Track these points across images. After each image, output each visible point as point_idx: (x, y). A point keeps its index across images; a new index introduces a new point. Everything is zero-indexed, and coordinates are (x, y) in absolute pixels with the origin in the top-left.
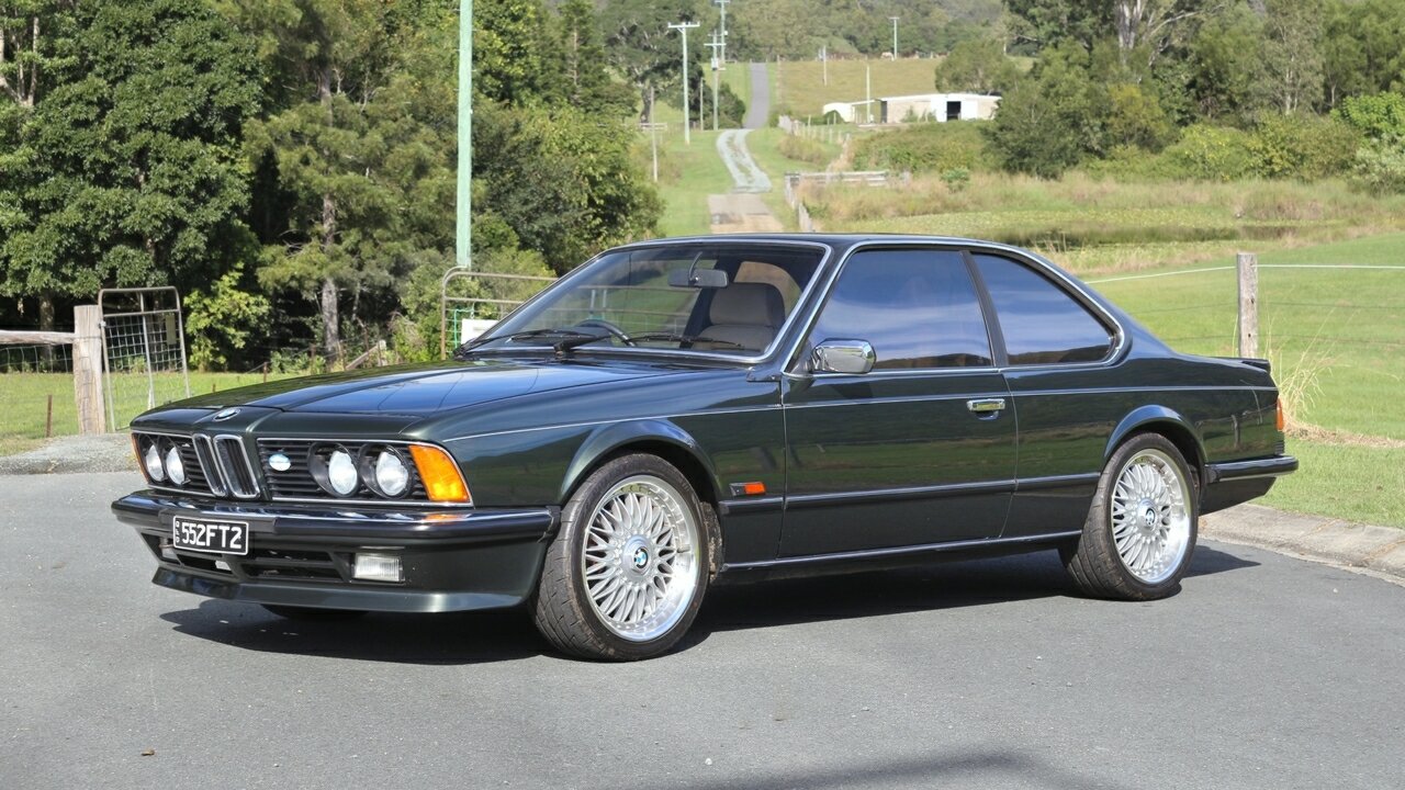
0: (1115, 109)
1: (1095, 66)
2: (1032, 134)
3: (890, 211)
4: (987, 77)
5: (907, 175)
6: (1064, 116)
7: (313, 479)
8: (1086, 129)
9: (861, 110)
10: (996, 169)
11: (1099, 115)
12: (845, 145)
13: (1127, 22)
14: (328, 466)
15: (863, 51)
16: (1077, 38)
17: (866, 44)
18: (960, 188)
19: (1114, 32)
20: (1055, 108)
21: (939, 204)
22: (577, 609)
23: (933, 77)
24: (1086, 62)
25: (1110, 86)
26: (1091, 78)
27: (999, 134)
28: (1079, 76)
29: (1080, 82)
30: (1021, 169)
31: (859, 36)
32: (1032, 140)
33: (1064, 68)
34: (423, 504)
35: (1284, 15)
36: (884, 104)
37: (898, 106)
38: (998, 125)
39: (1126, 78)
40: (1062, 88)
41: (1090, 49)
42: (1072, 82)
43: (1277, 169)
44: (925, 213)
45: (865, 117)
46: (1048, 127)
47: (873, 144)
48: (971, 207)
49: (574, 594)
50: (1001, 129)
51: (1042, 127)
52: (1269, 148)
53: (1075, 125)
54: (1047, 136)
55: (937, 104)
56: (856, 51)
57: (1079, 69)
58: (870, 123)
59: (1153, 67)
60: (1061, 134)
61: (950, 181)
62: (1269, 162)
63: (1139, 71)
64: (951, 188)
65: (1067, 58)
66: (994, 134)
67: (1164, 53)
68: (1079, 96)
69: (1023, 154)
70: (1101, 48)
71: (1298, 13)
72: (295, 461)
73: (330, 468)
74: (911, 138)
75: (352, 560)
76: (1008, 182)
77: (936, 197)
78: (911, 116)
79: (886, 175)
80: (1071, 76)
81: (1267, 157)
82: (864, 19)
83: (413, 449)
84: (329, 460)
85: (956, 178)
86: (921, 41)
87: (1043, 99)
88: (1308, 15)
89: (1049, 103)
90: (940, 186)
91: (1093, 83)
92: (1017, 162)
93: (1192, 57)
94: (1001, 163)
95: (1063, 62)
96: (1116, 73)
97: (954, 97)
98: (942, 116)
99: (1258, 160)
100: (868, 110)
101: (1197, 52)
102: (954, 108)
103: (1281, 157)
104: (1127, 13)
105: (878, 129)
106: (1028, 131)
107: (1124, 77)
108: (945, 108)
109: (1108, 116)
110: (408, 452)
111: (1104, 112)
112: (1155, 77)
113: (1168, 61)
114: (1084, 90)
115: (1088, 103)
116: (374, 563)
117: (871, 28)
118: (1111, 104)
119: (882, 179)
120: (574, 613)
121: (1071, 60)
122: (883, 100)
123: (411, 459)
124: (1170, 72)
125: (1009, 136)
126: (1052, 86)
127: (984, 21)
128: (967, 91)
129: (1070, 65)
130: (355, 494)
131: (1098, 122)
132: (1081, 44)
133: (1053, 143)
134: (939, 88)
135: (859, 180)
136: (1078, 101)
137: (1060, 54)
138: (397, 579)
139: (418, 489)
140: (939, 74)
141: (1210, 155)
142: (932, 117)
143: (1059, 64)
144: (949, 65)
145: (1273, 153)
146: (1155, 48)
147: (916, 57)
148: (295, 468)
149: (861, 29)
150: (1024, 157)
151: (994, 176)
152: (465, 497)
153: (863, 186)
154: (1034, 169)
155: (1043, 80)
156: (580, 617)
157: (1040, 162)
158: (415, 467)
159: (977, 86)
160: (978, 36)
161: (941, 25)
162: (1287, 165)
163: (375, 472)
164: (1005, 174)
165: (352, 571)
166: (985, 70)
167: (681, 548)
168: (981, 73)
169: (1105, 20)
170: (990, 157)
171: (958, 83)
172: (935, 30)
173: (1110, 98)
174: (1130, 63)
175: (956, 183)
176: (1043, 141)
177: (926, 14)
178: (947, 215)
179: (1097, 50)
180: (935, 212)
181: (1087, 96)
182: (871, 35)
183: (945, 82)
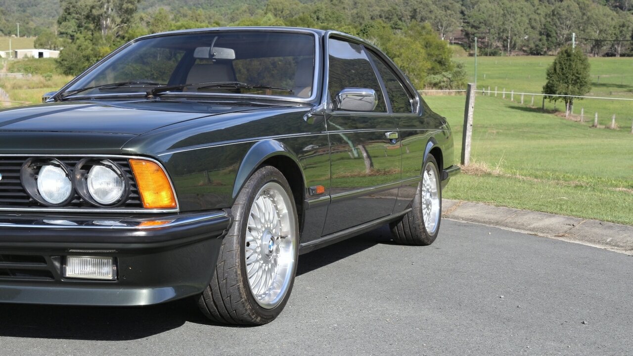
0: (101, 55)
1: (94, 40)
2: (73, 62)
3: (25, 87)
4: (52, 44)
5: (30, 75)
6: (84, 57)
7: (24, 191)
8: (91, 61)
9: (8, 54)
10: (61, 74)
11: (96, 57)
12: (5, 65)
13: (105, 26)
14: (36, 179)
15: (6, 35)
16: (88, 31)
17: (7, 32)
18: (49, 80)
19: (100, 29)
20: (81, 54)
21: (42, 85)
22: (242, 290)
23: (33, 44)
24: (91, 39)
25: (99, 47)
26: (93, 44)
27: (62, 62)
28: (89, 43)
29: (89, 45)
30: (70, 74)
31: (4, 29)
32: (74, 64)
33: (84, 41)
34: (135, 211)
35: (156, 26)
36: (16, 52)
37: (21, 53)
38: (61, 59)
39: (105, 45)
40: (83, 47)
41: (92, 34)
42: (87, 45)
43: (155, 77)
44: (38, 88)
45: (9, 57)
46: (79, 60)
47: (15, 65)
48: (53, 86)
49: (242, 279)
50: (62, 60)
51: (77, 60)
52: (153, 70)
53: (88, 60)
54: (79, 63)
55: (35, 53)
56: (3, 34)
57: (89, 41)
58: (11, 58)
59: (114, 41)
60: (83, 63)
61: (46, 77)
62: (153, 75)
63: (109, 42)
64: (46, 80)
65: (85, 37)
66: (60, 62)
67: (117, 37)
68: (89, 50)
69: (70, 69)
70: (97, 34)
71: (161, 26)
72: (6, 174)
73: (39, 181)
74: (28, 63)
75: (64, 262)
76: (66, 78)
77: (41, 82)
78: (26, 56)
79: (23, 75)
80: (86, 43)
81: (152, 73)
82: (6, 24)
83: (133, 163)
84: (37, 173)
85: (48, 76)
86: (26, 32)
87: (77, 51)
88: (164, 26)
89: (79, 52)
90: (42, 79)
91: (94, 46)
92: (68, 71)
93: (126, 39)
94: (63, 72)
95: (83, 38)
96: (101, 43)
97: (41, 51)
98: (37, 56)
99: (149, 74)
100: (10, 54)
101: (128, 37)
102: (41, 54)
103: (156, 73)
104: (105, 23)
105: (16, 60)
106: (72, 61)
107: (104, 44)
108: (38, 54)
109: (99, 57)
110: (127, 165)
111: (97, 56)
112: (114, 45)
113: (118, 39)
114: (91, 48)
115: (92, 52)
116: (85, 263)
117: (8, 27)
118: (100, 53)
119: (21, 76)
120: (240, 293)
121: (86, 38)
122: (16, 50)
123: (130, 172)
124: (119, 43)
125: (66, 63)
126: (80, 46)
127: (47, 26)
128: (45, 49)
129: (86, 40)
130: (67, 203)
131: (96, 59)
132: (90, 33)
133: (81, 66)
134: (35, 47)
135: (13, 76)
136: (89, 52)
137: (82, 36)
138: (110, 277)
139: (133, 198)
140: (35, 43)
141: (134, 72)
142: (33, 57)
143: (82, 39)
144: (38, 40)
145: (154, 72)
146: (114, 35)
147: (26, 37)
148: (6, 181)
149: (4, 27)
150: (71, 70)
151: (60, 76)
152: (174, 204)
153: (15, 78)
154: (74, 74)
155: (77, 44)
156: (244, 296)
157: (77, 71)
158: (133, 178)
159: (49, 47)
160: (45, 31)
161: (33, 27)
162: (159, 76)
163: (86, 183)
164: (64, 76)
165: (63, 271)
166: (51, 42)
167: (283, 235)
168: (50, 43)
169: (97, 25)
170: (59, 70)
171: (42, 46)
172: (31, 29)
173: (99, 51)
174: (106, 39)
175: (48, 78)
176: (77, 65)
177: (27, 23)
178: (45, 89)
179: (95, 35)
180: (41, 87)
181: (92, 50)
182: (8, 29)
183: (37, 45)
